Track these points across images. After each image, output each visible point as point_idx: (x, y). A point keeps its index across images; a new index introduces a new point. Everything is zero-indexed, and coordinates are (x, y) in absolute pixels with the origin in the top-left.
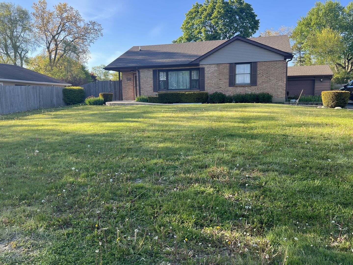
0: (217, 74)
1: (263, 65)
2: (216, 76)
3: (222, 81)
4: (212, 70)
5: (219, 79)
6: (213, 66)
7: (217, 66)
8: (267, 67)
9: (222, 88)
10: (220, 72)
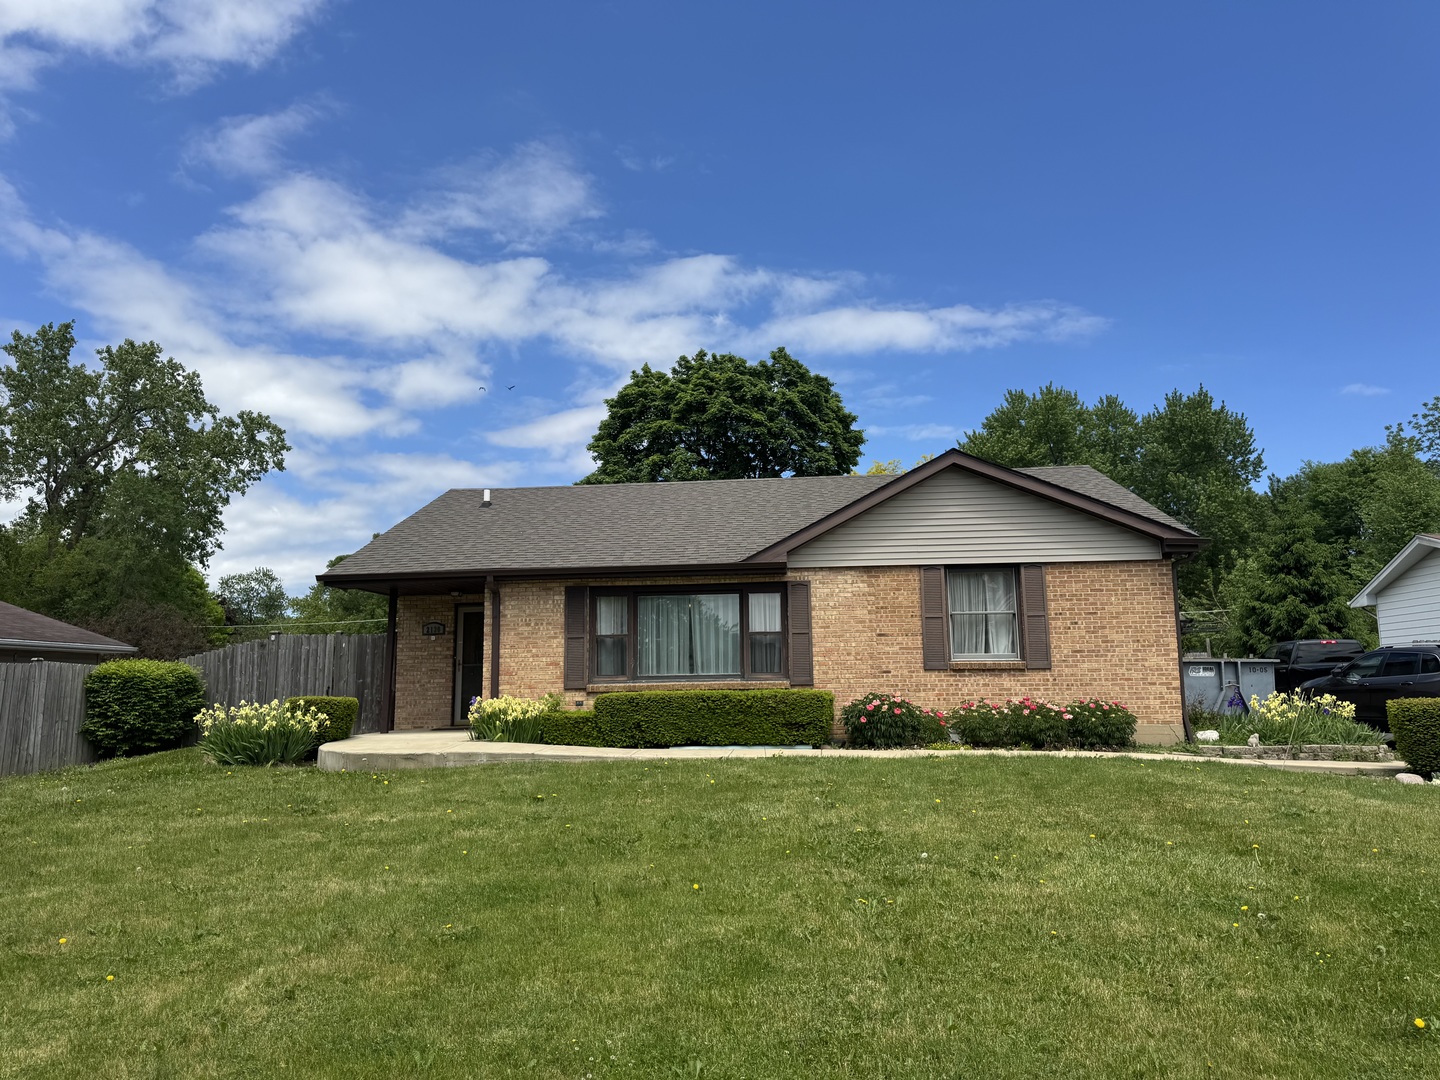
0: (866, 612)
1: (1072, 577)
2: (865, 622)
3: (892, 644)
4: (842, 595)
5: (880, 635)
6: (849, 577)
7: (865, 578)
8: (1088, 586)
9: (893, 673)
10: (881, 604)
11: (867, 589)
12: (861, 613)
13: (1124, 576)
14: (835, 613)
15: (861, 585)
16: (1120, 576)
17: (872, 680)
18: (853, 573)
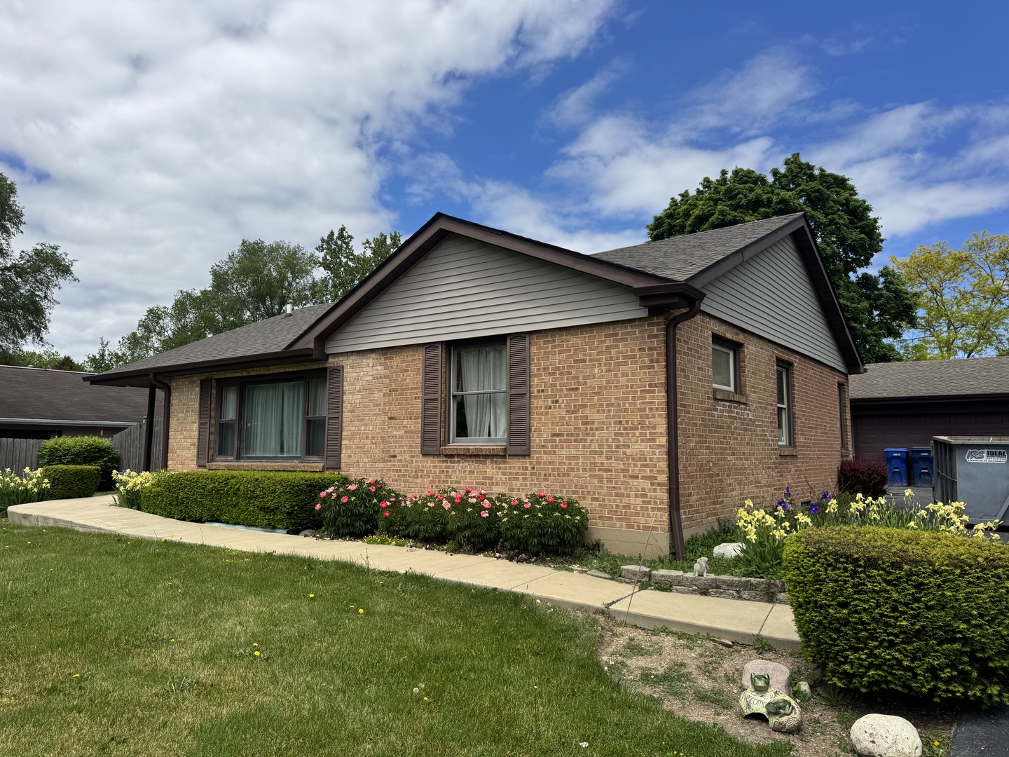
0: (381, 395)
1: (555, 347)
2: (379, 405)
3: (400, 427)
4: (365, 378)
5: (391, 418)
6: (371, 360)
7: (382, 360)
8: (570, 357)
9: (399, 457)
10: (393, 387)
11: (383, 372)
12: (378, 396)
13: (609, 342)
14: (359, 397)
15: (379, 368)
16: (604, 342)
17: (382, 465)
18: (374, 356)
